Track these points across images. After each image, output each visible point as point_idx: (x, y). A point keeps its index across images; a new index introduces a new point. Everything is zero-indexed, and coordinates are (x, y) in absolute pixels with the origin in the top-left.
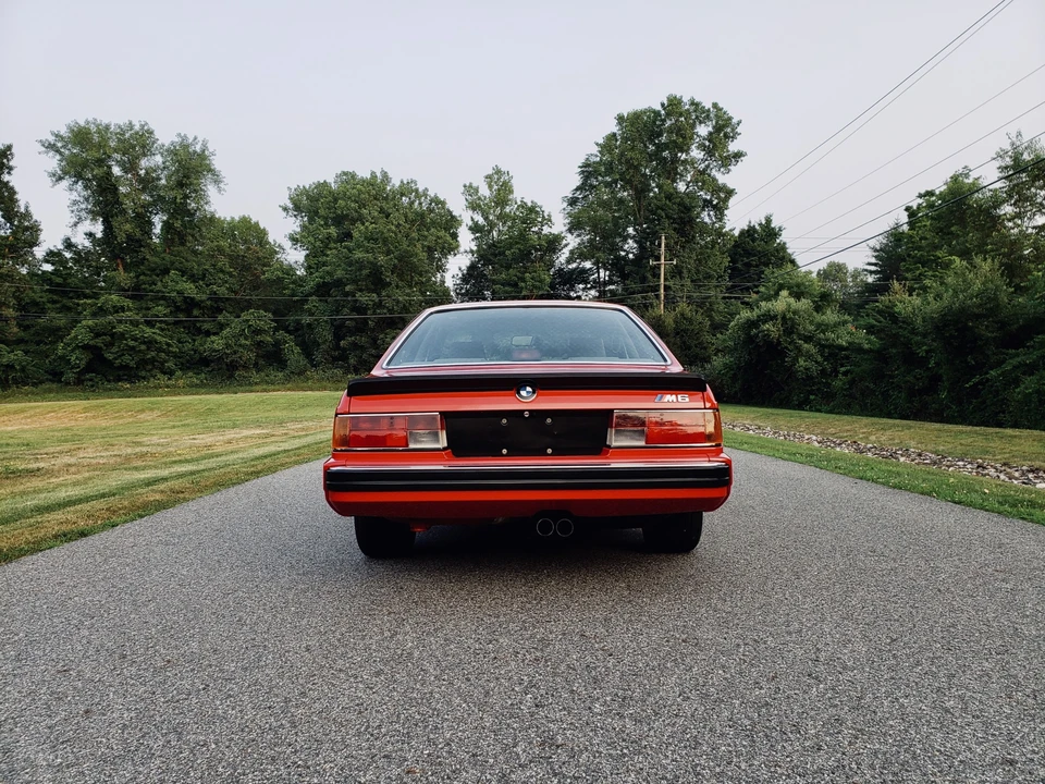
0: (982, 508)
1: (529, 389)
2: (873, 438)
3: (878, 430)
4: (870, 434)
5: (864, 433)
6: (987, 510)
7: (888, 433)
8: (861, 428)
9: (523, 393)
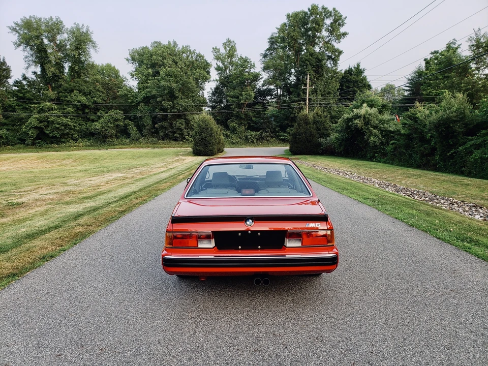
0: (449, 243)
1: (250, 221)
2: (403, 182)
3: (406, 177)
4: (402, 179)
5: (399, 179)
6: (451, 244)
7: (411, 179)
8: (398, 176)
9: (248, 223)
